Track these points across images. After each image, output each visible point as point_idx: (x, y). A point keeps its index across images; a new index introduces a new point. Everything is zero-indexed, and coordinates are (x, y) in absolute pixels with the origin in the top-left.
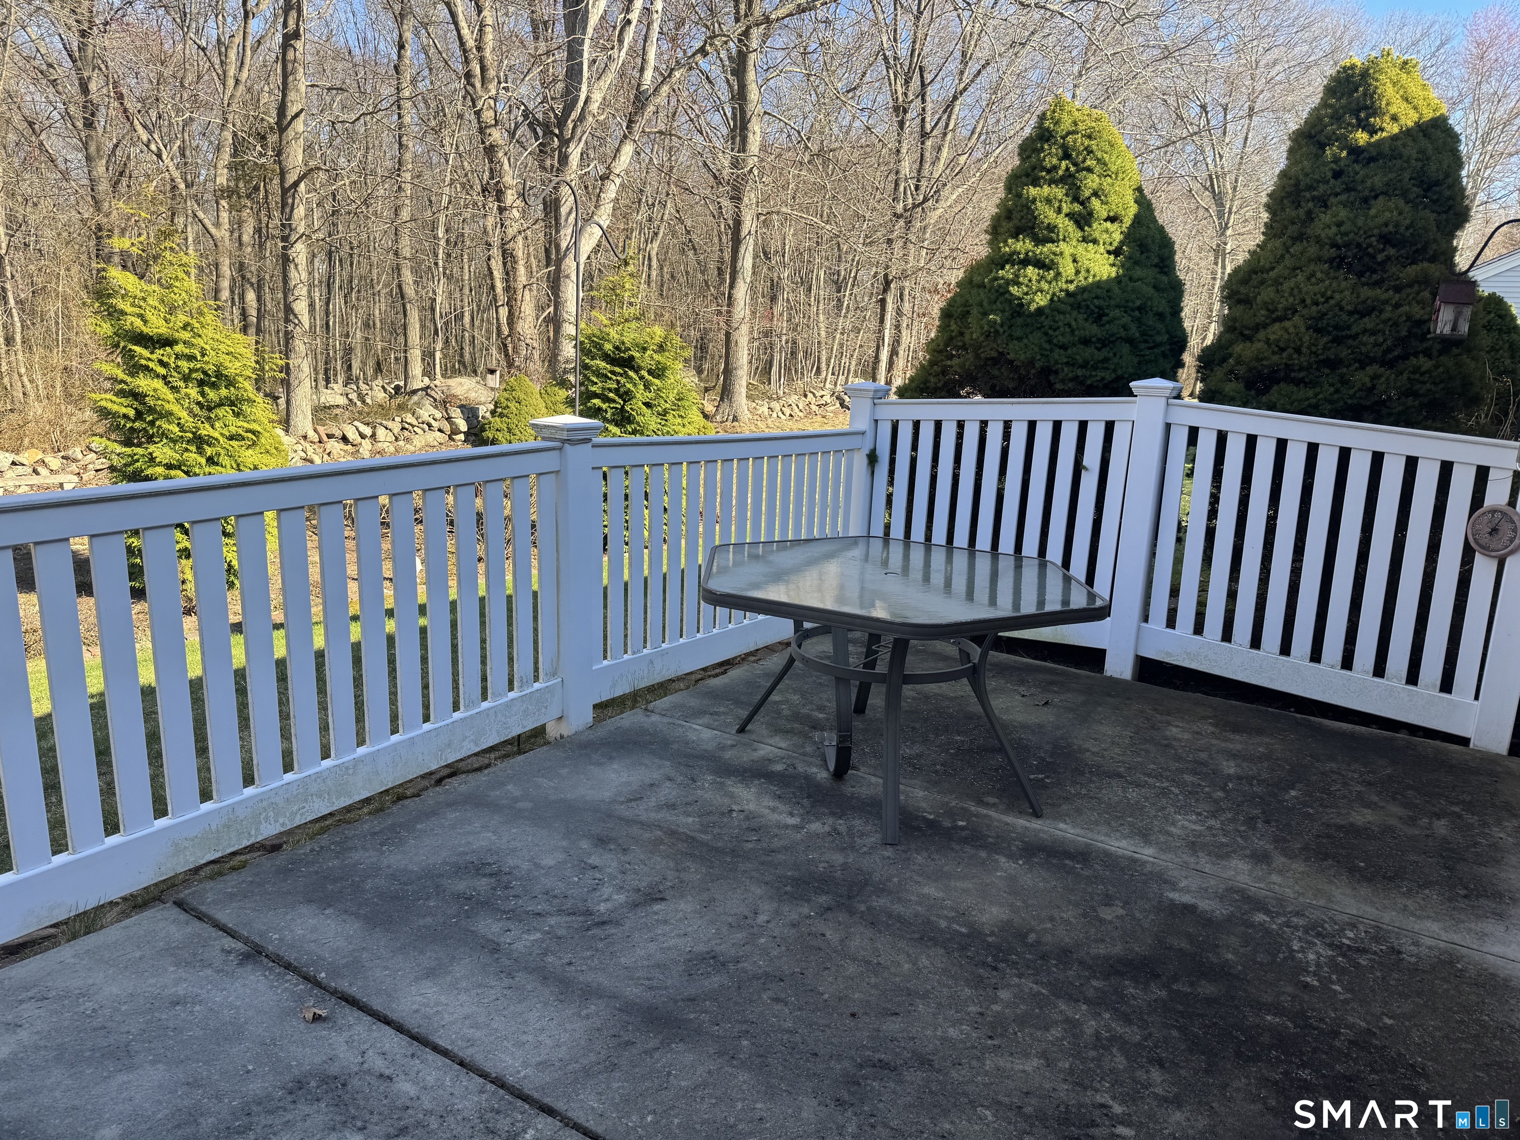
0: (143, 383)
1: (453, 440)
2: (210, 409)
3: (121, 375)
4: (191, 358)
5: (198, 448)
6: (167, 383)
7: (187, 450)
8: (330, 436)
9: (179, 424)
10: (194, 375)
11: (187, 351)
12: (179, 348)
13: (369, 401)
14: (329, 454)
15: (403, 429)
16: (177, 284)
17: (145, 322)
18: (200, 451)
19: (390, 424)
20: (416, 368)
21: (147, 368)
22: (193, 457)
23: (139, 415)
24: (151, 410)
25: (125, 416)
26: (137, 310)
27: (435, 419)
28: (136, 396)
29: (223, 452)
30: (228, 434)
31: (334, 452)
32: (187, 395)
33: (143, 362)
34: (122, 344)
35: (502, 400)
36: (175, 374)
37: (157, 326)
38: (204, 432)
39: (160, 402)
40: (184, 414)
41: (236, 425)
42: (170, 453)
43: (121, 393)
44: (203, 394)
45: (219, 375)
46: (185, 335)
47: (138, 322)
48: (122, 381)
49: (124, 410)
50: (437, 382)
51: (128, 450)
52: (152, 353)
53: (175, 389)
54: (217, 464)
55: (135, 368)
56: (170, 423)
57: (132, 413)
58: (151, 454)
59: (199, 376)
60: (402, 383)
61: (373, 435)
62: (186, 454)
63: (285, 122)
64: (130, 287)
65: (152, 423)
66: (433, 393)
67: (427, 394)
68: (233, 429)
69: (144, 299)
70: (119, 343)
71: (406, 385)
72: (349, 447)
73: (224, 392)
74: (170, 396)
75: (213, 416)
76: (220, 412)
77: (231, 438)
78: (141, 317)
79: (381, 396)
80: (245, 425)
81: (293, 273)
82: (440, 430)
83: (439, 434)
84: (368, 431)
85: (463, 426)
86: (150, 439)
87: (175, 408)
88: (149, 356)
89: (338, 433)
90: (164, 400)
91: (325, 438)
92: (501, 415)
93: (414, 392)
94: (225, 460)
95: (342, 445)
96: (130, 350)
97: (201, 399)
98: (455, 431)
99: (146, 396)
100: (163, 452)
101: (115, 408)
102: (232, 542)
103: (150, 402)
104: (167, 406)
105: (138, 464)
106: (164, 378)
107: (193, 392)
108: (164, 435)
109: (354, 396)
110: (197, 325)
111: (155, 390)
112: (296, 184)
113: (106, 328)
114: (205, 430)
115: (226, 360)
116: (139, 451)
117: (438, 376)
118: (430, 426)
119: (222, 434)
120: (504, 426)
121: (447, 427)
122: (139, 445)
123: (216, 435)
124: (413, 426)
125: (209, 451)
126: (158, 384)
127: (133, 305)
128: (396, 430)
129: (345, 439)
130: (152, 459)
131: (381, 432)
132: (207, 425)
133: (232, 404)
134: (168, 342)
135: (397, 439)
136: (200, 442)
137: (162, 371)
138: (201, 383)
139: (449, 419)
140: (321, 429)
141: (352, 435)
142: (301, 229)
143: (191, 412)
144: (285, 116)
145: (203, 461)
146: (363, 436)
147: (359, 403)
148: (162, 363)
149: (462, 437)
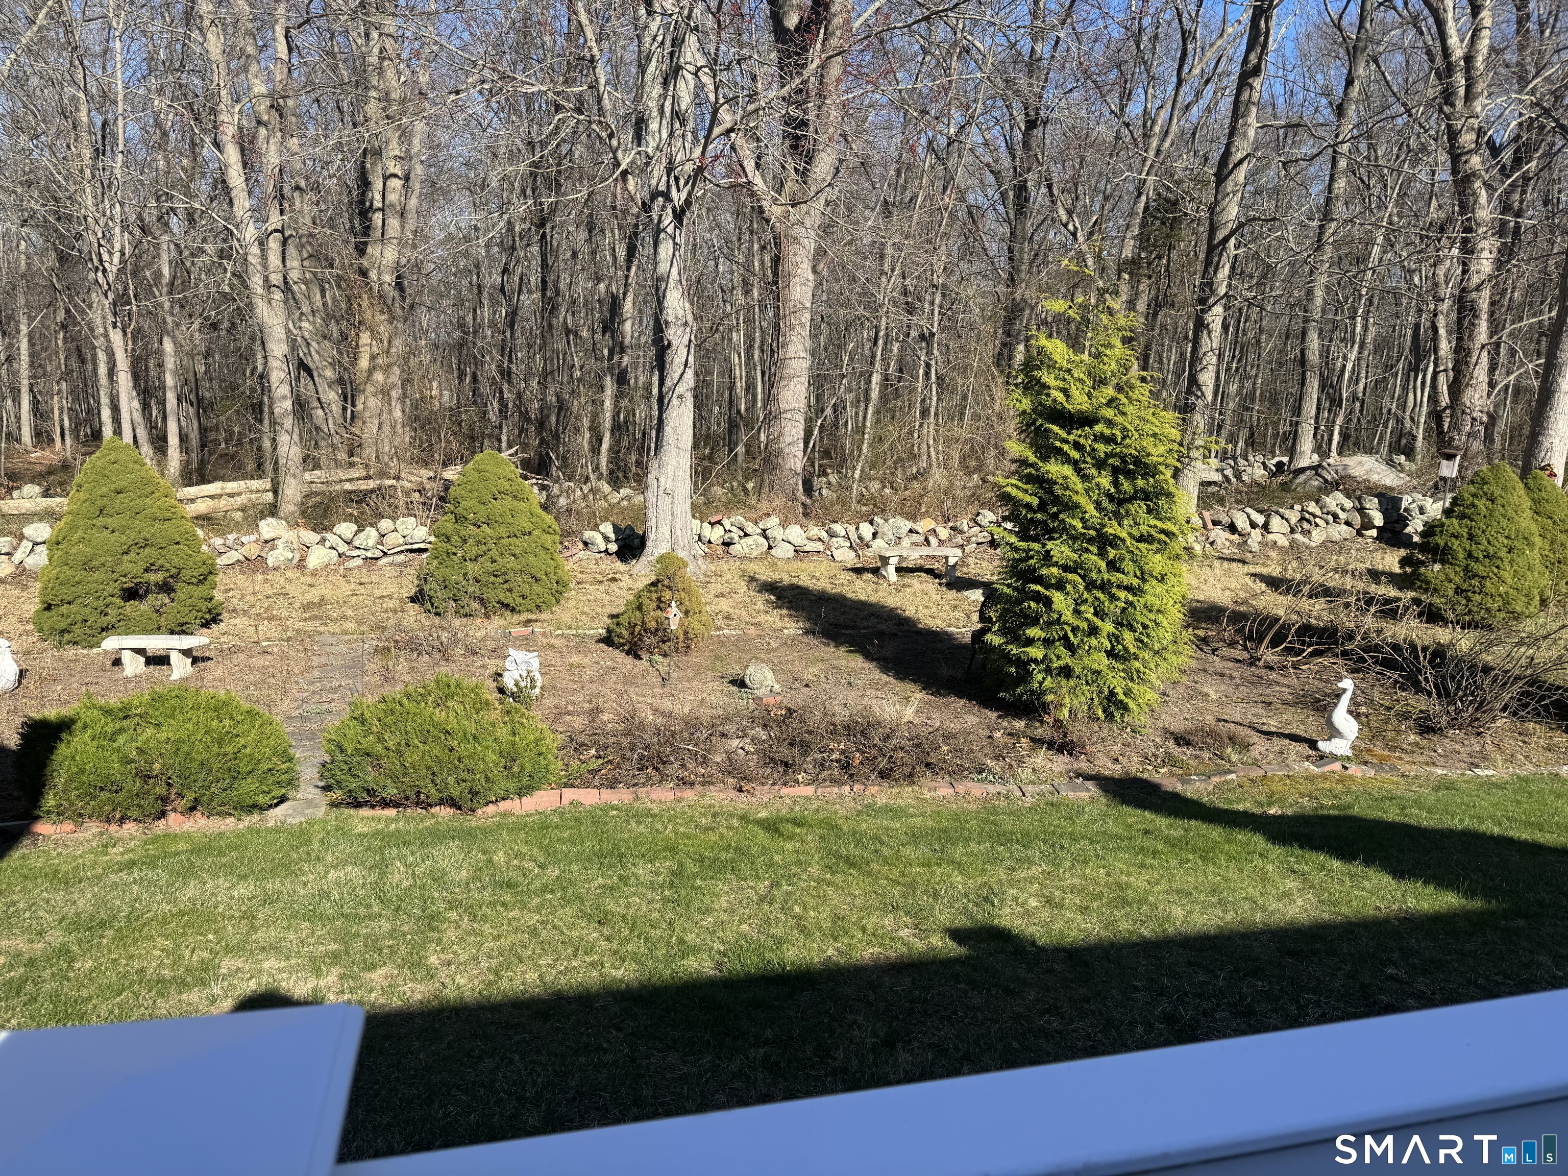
0: (1055, 469)
1: (1362, 535)
2: (1121, 502)
3: (1032, 459)
4: (1110, 440)
5: (1099, 548)
6: (1078, 471)
7: (1087, 550)
8: (1215, 523)
9: (1082, 519)
10: (1110, 461)
11: (1107, 432)
12: (1099, 428)
13: (1245, 478)
14: (1212, 544)
15: (1303, 519)
16: (1108, 352)
17: (1068, 397)
18: (1102, 554)
19: (1287, 513)
20: (1306, 444)
21: (1059, 451)
22: (1092, 558)
23: (1042, 506)
24: (1057, 500)
25: (1028, 506)
26: (1061, 384)
27: (1343, 510)
28: (1041, 482)
29: (1128, 557)
30: (1137, 534)
31: (1219, 541)
32: (1098, 485)
33: (1058, 444)
34: (1040, 422)
35: (1466, 495)
36: (1088, 459)
37: (1080, 402)
38: (1111, 531)
39: (1068, 493)
40: (1091, 508)
41: (1148, 524)
42: (1068, 552)
43: (1029, 479)
44: (1116, 483)
45: (1137, 461)
46: (1109, 413)
47: (1061, 397)
48: (1032, 465)
49: (1028, 499)
50: (1331, 461)
51: (1023, 544)
52: (1069, 433)
53: (1085, 478)
54: (1118, 570)
55: (1047, 451)
56: (1073, 517)
57: (1035, 502)
58: (1048, 552)
59: (1117, 462)
60: (1285, 459)
61: (1266, 527)
62: (1085, 555)
63: (1226, 171)
64: (1057, 357)
65: (1055, 516)
66: (1324, 473)
67: (1317, 474)
68: (1144, 529)
69: (1069, 371)
70: (1036, 420)
71: (1290, 462)
72: (1235, 537)
73: (1140, 482)
74: (1079, 486)
75: (1122, 511)
76: (1132, 508)
77: (1141, 539)
78: (1065, 391)
79: (1259, 473)
80: (1159, 524)
81: (1205, 340)
82: (1347, 523)
83: (1345, 527)
84: (1260, 519)
85: (1378, 519)
86: (1049, 533)
87: (1082, 500)
88: (1065, 435)
89: (1226, 520)
90: (1072, 490)
91: (1210, 525)
92: (1462, 516)
93: (1303, 470)
94: (1128, 566)
95: (1228, 535)
96: (1046, 430)
97: (1113, 490)
98: (1367, 524)
99: (1055, 483)
100: (1061, 550)
101: (1020, 495)
102: (1121, 667)
103: (1058, 490)
104: (1075, 498)
105: (1032, 562)
106: (1075, 463)
107: (1105, 481)
108: (1065, 530)
109: (1229, 472)
110: (1125, 400)
111: (1065, 478)
112: (1226, 239)
113: (1026, 404)
114: (1112, 528)
115: (1148, 443)
116: (1036, 546)
117: (1334, 453)
118: (1335, 517)
119: (1130, 534)
120: (1464, 532)
121: (1357, 520)
122: (1035, 539)
123: (1124, 535)
124: (1315, 516)
125: (1112, 553)
126: (1068, 470)
127: (1057, 378)
128: (1294, 521)
129: (1232, 528)
130: (1048, 555)
131: (1276, 522)
132: (1115, 523)
133: (1147, 497)
134: (1087, 420)
135: (1292, 531)
136: (1104, 542)
137: (1075, 455)
138: (1115, 471)
139: (1361, 510)
140: (1207, 515)
141: (1241, 522)
142: (1222, 290)
143: (1098, 505)
144: (1226, 165)
145: (1103, 565)
146: (1253, 525)
147: (1234, 480)
148: (1077, 446)
149: (1374, 533)
